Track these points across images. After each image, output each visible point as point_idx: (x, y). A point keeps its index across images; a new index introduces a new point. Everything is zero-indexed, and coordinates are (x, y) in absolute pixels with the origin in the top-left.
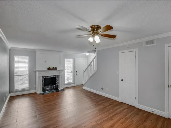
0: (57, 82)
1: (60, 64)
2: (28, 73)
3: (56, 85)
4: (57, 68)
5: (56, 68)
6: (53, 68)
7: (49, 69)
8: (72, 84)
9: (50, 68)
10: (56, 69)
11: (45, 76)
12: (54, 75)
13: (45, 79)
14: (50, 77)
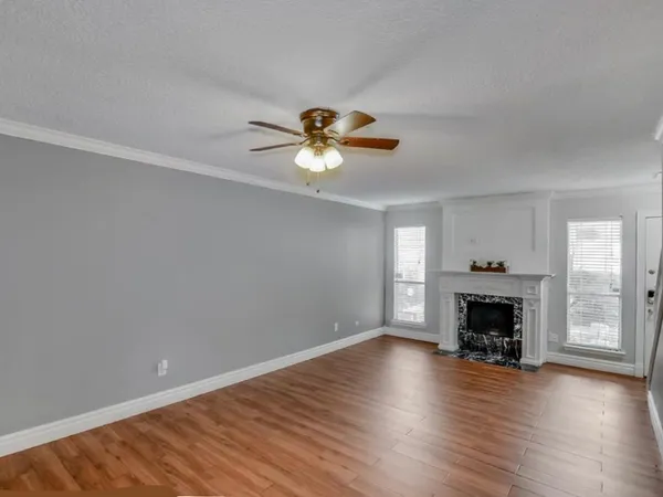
0: (517, 327)
1: (533, 248)
2: (422, 278)
3: (515, 338)
4: (506, 265)
5: (501, 264)
6: (490, 264)
7: (475, 268)
8: (619, 358)
9: (478, 264)
10: (501, 268)
11: (471, 295)
12: (505, 295)
13: (471, 305)
14: (487, 301)
